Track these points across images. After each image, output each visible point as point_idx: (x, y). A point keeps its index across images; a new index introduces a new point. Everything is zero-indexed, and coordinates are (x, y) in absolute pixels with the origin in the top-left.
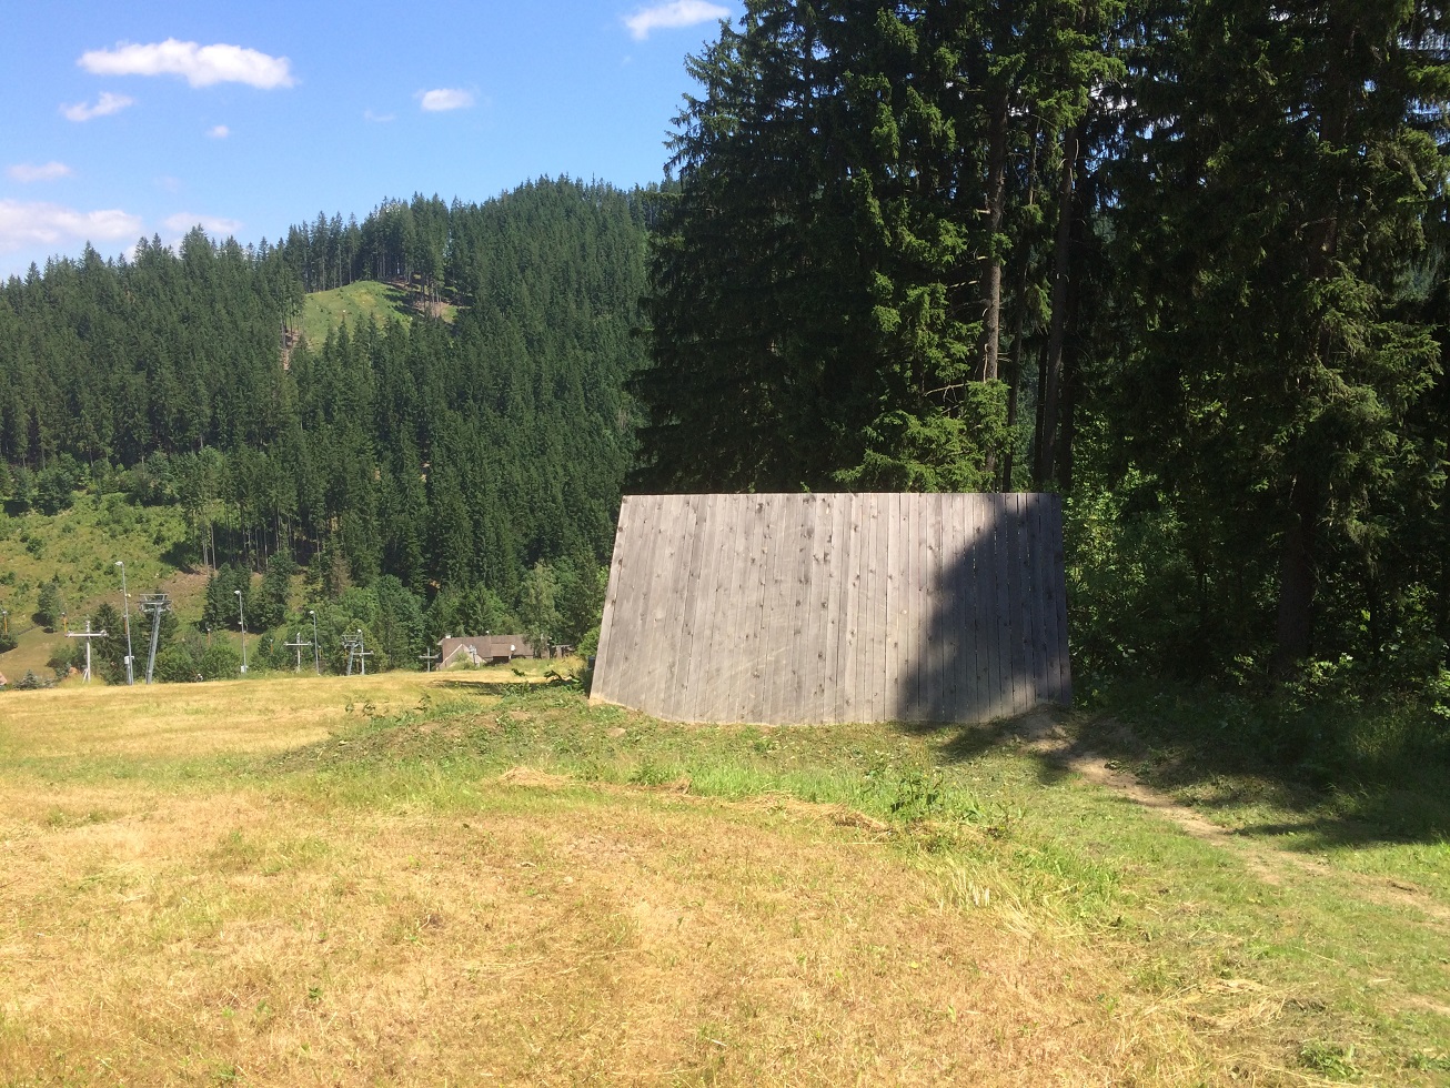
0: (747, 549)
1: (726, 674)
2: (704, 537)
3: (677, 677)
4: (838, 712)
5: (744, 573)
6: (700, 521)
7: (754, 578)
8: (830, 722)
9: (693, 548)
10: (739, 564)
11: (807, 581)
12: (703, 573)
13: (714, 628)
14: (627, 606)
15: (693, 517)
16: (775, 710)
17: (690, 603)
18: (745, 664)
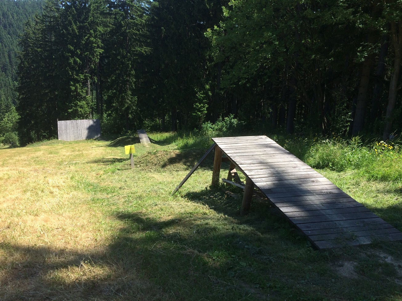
0: (71, 125)
1: (71, 137)
2: (67, 124)
3: (67, 137)
7: (73, 128)
8: (82, 140)
11: (78, 128)
12: (67, 128)
13: (69, 133)
14: (60, 131)
16: (76, 139)
17: (67, 131)
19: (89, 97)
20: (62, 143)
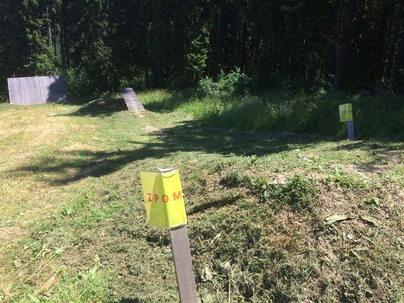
0: (27, 84)
1: (27, 99)
2: (20, 83)
3: (21, 100)
4: (42, 102)
5: (27, 87)
6: (19, 81)
7: (28, 88)
8: (41, 103)
9: (19, 85)
10: (26, 86)
11: (35, 87)
12: (21, 87)
13: (24, 94)
14: (12, 92)
15: (18, 81)
16: (34, 102)
17: (21, 91)
18: (29, 98)
19: (51, 49)
20: (14, 108)
